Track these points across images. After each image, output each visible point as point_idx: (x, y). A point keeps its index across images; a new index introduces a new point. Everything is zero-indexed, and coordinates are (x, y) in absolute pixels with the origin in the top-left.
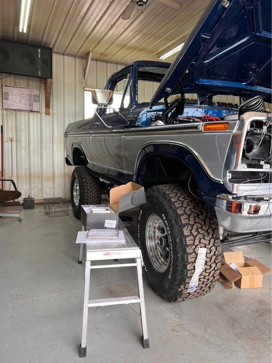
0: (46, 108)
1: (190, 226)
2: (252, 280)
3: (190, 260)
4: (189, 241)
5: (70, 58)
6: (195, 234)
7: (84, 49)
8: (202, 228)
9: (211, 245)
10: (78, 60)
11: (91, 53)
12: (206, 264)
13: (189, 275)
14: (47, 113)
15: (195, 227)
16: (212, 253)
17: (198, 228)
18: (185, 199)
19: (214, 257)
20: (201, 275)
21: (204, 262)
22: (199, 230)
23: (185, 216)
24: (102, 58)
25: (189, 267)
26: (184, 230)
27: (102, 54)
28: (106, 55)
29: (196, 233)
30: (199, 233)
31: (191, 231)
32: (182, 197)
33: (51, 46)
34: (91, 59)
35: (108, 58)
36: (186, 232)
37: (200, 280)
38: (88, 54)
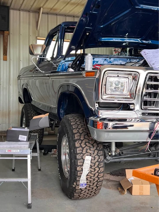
0: (4, 55)
1: (80, 141)
2: (141, 189)
3: (79, 164)
4: (78, 151)
5: (25, 13)
6: (83, 146)
7: (36, 6)
8: (89, 143)
9: (95, 155)
10: (31, 14)
11: (42, 9)
12: (91, 167)
13: (79, 175)
14: (5, 59)
15: (84, 142)
16: (96, 160)
17: (86, 142)
18: (81, 123)
19: (98, 163)
20: (87, 175)
21: (89, 166)
22: (87, 144)
23: (78, 134)
24: (52, 11)
25: (78, 169)
26: (76, 143)
27: (51, 9)
28: (55, 10)
29: (85, 146)
30: (86, 145)
31: (80, 144)
32: (79, 122)
33: (9, 5)
34: (42, 13)
35: (57, 12)
36: (77, 144)
37: (87, 179)
38: (40, 9)
